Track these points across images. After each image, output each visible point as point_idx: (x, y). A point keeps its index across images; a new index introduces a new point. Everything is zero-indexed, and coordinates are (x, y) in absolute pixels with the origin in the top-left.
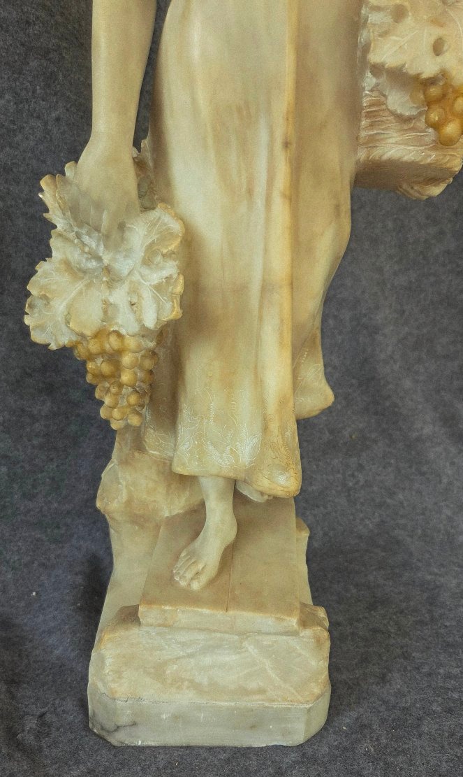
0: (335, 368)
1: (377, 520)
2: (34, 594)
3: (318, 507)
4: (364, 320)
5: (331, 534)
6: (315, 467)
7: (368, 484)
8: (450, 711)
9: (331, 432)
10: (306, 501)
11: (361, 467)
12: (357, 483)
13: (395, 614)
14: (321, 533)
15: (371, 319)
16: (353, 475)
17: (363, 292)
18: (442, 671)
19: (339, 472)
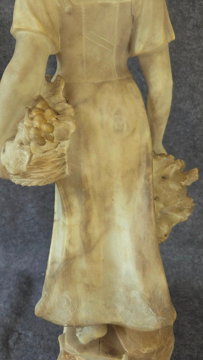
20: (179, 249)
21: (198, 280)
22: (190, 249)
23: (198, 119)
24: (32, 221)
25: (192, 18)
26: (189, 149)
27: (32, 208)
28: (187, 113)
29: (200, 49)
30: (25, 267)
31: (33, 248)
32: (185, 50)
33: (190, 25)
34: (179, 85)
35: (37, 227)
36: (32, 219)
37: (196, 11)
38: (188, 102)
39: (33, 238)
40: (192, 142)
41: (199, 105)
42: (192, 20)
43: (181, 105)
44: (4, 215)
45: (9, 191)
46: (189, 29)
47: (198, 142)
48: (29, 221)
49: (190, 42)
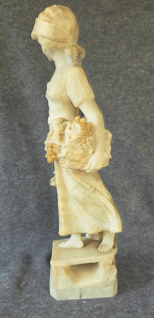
0: (138, 197)
1: (149, 251)
2: (38, 252)
3: (127, 242)
4: (150, 182)
5: (130, 252)
6: (128, 229)
7: (148, 238)
8: (129, 312)
9: (135, 218)
10: (124, 240)
11: (145, 231)
12: (143, 236)
13: (134, 282)
14: (127, 251)
15: (152, 182)
16: (142, 234)
17: (150, 173)
18: (135, 301)
19: (136, 232)
20: (129, 229)
21: (143, 249)
22: (136, 228)
23: (130, 145)
24: (32, 214)
25: (121, 95)
26: (127, 163)
27: (32, 204)
28: (124, 142)
29: (126, 109)
30: (24, 249)
31: (30, 235)
32: (119, 109)
33: (120, 98)
34: (117, 127)
35: (34, 218)
36: (32, 212)
37: (122, 92)
38: (123, 136)
39: (31, 226)
40: (128, 158)
41: (129, 137)
42: (121, 96)
43: (120, 137)
44: (13, 210)
45: (18, 192)
46: (120, 100)
47: (132, 158)
48: (29, 214)
49: (121, 106)
